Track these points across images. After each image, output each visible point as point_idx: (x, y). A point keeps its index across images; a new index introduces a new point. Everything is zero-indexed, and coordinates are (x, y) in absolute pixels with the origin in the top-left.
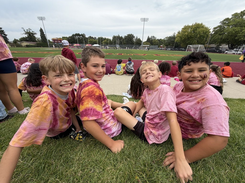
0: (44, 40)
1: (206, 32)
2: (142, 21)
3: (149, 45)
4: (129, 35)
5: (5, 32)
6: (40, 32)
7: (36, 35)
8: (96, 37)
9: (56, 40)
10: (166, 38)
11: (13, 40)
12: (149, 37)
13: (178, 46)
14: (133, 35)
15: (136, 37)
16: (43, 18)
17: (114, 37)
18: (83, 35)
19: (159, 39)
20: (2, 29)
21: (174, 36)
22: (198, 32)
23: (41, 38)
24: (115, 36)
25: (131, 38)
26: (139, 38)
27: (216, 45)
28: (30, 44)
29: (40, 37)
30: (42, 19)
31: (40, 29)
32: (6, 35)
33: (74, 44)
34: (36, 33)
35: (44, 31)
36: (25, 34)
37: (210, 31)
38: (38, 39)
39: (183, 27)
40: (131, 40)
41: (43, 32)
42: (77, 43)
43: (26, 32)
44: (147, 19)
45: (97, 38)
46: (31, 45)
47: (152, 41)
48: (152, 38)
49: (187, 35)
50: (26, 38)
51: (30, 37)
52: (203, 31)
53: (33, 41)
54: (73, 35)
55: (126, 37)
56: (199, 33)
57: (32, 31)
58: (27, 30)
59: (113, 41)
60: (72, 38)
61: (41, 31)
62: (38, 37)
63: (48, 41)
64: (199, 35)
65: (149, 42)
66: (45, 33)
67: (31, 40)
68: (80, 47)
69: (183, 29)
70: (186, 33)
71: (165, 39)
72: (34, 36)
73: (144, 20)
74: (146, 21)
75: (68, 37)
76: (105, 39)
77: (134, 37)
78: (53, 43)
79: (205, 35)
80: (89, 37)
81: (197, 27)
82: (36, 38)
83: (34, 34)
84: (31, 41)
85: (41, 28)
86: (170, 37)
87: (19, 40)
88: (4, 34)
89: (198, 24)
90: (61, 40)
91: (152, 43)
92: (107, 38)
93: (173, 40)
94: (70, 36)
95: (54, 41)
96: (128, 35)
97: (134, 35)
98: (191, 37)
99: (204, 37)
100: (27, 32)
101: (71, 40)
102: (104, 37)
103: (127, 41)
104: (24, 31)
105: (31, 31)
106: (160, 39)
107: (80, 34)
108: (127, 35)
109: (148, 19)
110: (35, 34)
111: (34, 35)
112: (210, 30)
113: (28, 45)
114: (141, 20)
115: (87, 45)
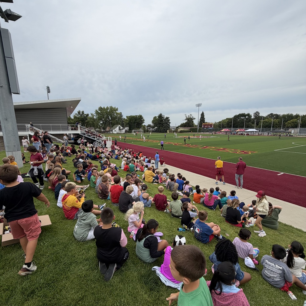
9: (207, 125)
28: (185, 130)
30: (199, 105)
34: (195, 117)
36: (186, 120)
43: (187, 118)
53: (189, 126)
57: (192, 117)
61: (202, 115)
67: (187, 126)
78: (203, 128)
83: (193, 119)
85: (203, 112)
113: (182, 131)
115: (238, 130)
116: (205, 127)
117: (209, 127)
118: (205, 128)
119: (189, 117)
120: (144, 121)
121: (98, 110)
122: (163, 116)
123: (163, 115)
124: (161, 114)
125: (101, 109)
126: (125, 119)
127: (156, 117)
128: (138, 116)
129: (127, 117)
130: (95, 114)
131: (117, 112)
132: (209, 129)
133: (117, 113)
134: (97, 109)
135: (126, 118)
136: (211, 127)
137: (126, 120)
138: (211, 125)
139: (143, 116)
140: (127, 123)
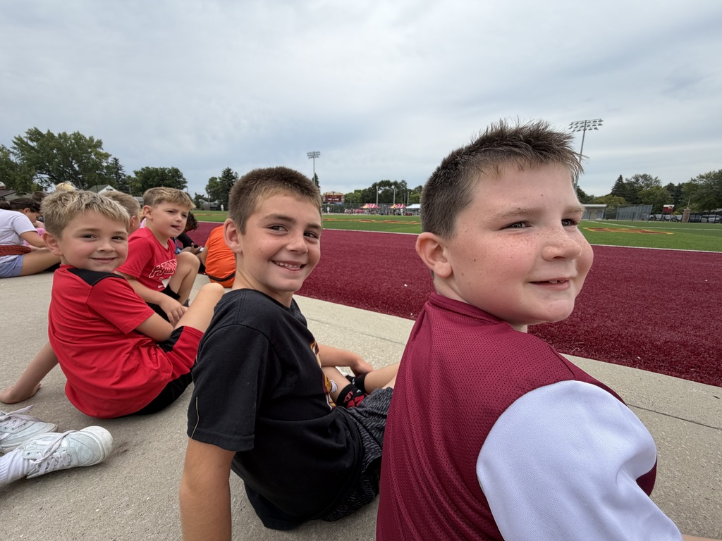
2: (578, 129)
3: (605, 205)
9: (332, 196)
12: (621, 178)
18: (401, 184)
19: (676, 185)
30: (314, 155)
33: (365, 205)
42: (372, 202)
44: (595, 122)
48: (637, 180)
73: (585, 126)
74: (590, 129)
80: (415, 188)
91: (637, 198)
94: (368, 188)
95: (326, 198)
107: (392, 181)
109: (602, 123)
114: (572, 129)
115: (394, 206)
116: (329, 201)
117: (337, 201)
118: (329, 203)
120: (185, 182)
121: (25, 140)
122: (233, 175)
123: (234, 170)
124: (229, 170)
125: (35, 135)
126: (130, 177)
127: (216, 179)
128: (170, 171)
129: (136, 173)
130: (15, 148)
131: (99, 150)
132: (336, 205)
133: (97, 154)
134: (24, 135)
135: (133, 176)
136: (340, 201)
137: (134, 180)
138: (339, 197)
139: (181, 171)
140: (137, 188)
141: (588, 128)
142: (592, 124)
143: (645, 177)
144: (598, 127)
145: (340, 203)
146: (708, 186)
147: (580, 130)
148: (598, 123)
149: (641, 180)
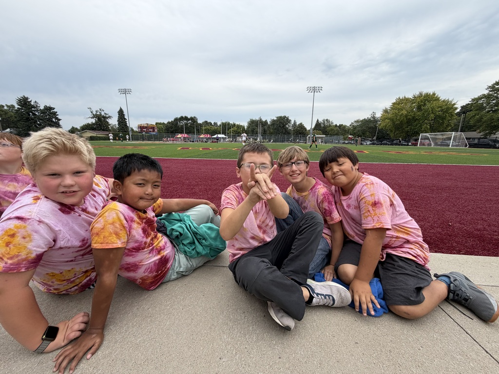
0: (123, 127)
1: (448, 109)
2: (311, 91)
3: (324, 136)
4: (281, 117)
5: (58, 115)
6: (119, 114)
7: (110, 119)
8: (217, 123)
9: (146, 127)
10: (356, 122)
11: (70, 129)
12: (318, 120)
13: (384, 137)
14: (288, 117)
15: (292, 122)
16: (127, 91)
17: (251, 121)
18: (193, 119)
19: (338, 125)
20: (55, 110)
21: (374, 117)
22: (430, 109)
23: (119, 124)
24: (254, 119)
25: (284, 123)
26: (301, 123)
27: (481, 134)
28: (98, 135)
29: (117, 123)
30: (125, 92)
31: (118, 110)
32: (60, 120)
33: (177, 135)
34: (111, 115)
35: (125, 113)
36: (92, 118)
37: (455, 106)
38: (112, 127)
39: (395, 101)
40: (283, 127)
41: (124, 115)
42: (182, 133)
43: (94, 115)
44: (319, 88)
45: (219, 123)
46: (99, 137)
47: (325, 127)
48: (324, 122)
49: (406, 116)
50: (93, 124)
51: (100, 123)
52: (441, 107)
53: (104, 130)
54: (176, 120)
55: (273, 121)
56: (432, 110)
57: (105, 113)
58: (97, 112)
59: (250, 129)
60: (173, 124)
61: (121, 113)
62: (114, 124)
63: (130, 129)
64: (432, 115)
65: (320, 130)
66: (126, 117)
67: (100, 128)
68: (188, 139)
69: (394, 104)
70: (404, 112)
71: (353, 123)
72: (107, 122)
73: (314, 90)
74: (317, 92)
75: (166, 123)
76: (234, 125)
77: (290, 120)
78: (139, 133)
79: (446, 115)
80: (203, 123)
81: (425, 100)
82: (110, 125)
83: (108, 117)
84: (100, 130)
85: (121, 108)
86: (365, 119)
87: (79, 128)
88: (57, 118)
89: (427, 95)
90: (154, 127)
91: (326, 132)
92: (237, 123)
93: (372, 125)
94: (170, 121)
95: (141, 129)
96: (277, 118)
97: (290, 118)
98: (414, 119)
99: (443, 119)
100: (96, 115)
101: (172, 128)
102: (231, 122)
103: (275, 129)
104: (92, 113)
105: (103, 114)
106: (341, 126)
108: (275, 119)
109: (322, 89)
110: (110, 117)
111: (107, 120)
112: (454, 104)
113: (93, 137)
114: (308, 91)
115: (202, 136)
116: (144, 131)
117: (150, 131)
118: (144, 133)
119: (98, 113)
122: (32, 103)
124: (25, 98)
132: (151, 135)
136: (154, 131)
141: (316, 91)
142: (317, 89)
143: (327, 120)
144: (320, 91)
145: (154, 133)
146: (360, 126)
147: (312, 92)
148: (320, 88)
149: (326, 122)
